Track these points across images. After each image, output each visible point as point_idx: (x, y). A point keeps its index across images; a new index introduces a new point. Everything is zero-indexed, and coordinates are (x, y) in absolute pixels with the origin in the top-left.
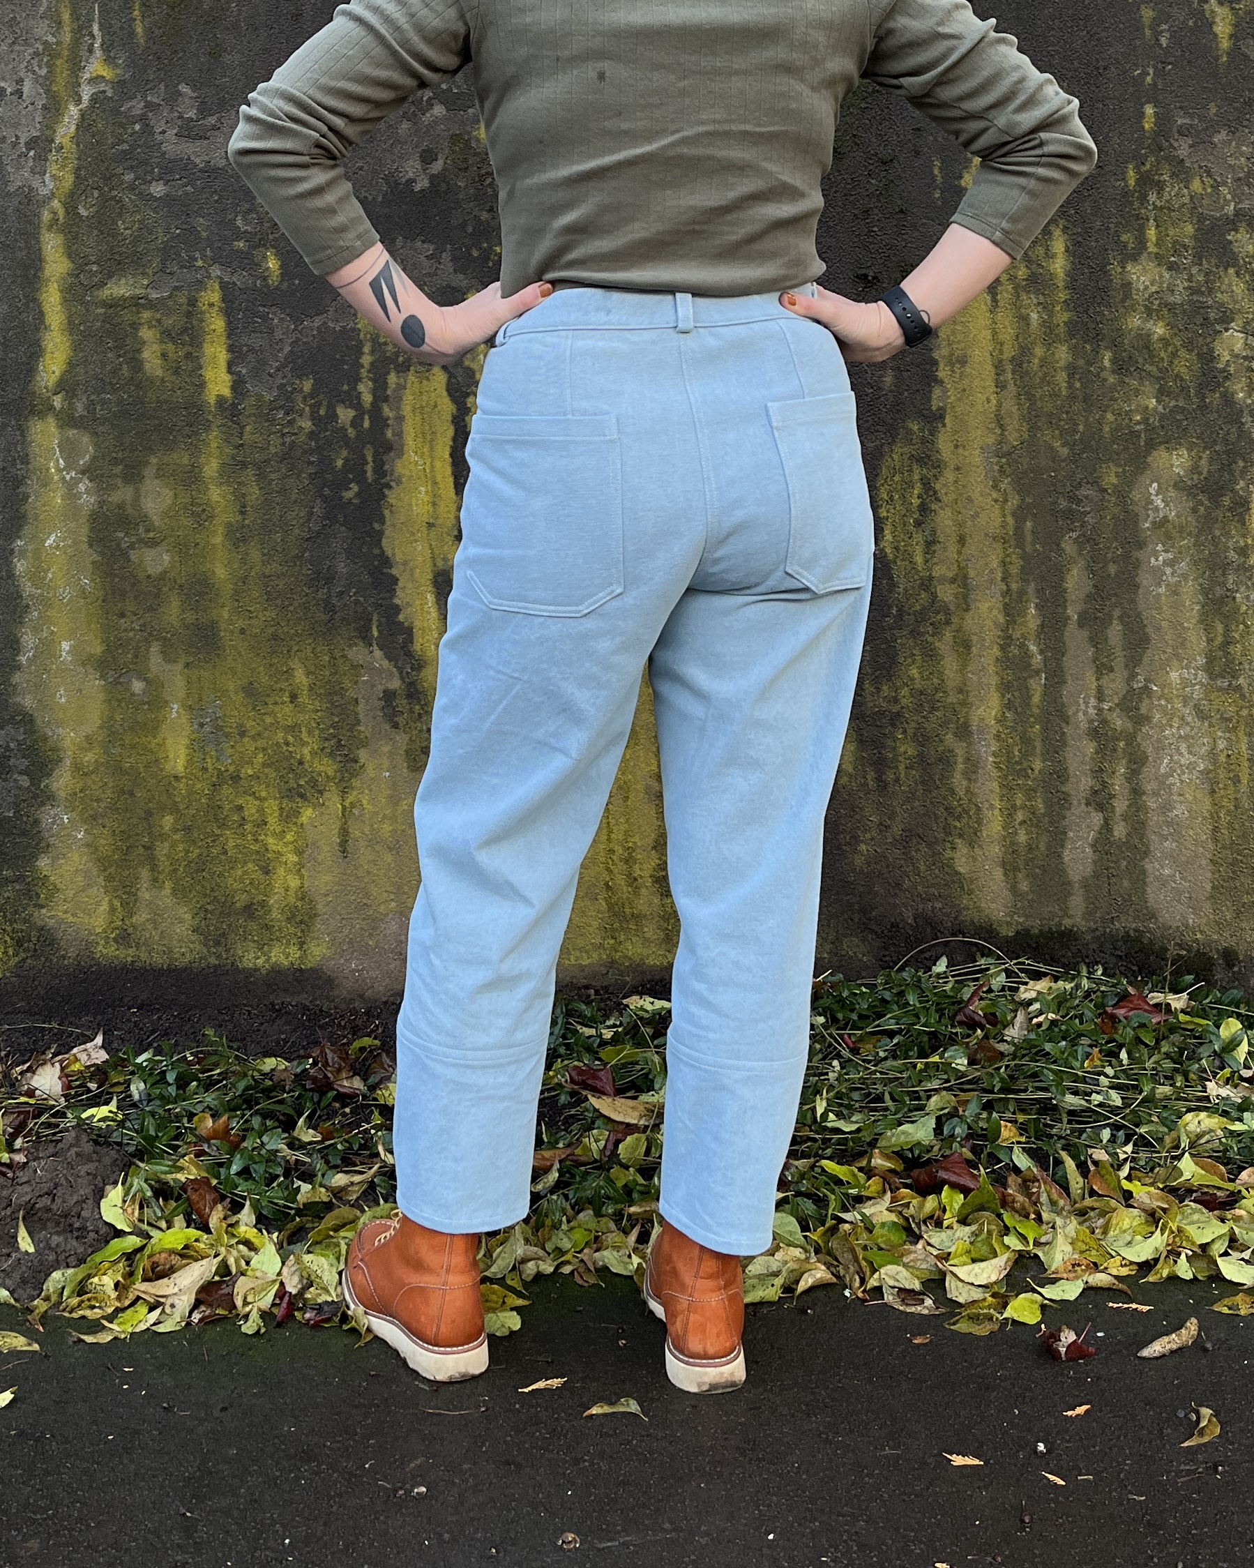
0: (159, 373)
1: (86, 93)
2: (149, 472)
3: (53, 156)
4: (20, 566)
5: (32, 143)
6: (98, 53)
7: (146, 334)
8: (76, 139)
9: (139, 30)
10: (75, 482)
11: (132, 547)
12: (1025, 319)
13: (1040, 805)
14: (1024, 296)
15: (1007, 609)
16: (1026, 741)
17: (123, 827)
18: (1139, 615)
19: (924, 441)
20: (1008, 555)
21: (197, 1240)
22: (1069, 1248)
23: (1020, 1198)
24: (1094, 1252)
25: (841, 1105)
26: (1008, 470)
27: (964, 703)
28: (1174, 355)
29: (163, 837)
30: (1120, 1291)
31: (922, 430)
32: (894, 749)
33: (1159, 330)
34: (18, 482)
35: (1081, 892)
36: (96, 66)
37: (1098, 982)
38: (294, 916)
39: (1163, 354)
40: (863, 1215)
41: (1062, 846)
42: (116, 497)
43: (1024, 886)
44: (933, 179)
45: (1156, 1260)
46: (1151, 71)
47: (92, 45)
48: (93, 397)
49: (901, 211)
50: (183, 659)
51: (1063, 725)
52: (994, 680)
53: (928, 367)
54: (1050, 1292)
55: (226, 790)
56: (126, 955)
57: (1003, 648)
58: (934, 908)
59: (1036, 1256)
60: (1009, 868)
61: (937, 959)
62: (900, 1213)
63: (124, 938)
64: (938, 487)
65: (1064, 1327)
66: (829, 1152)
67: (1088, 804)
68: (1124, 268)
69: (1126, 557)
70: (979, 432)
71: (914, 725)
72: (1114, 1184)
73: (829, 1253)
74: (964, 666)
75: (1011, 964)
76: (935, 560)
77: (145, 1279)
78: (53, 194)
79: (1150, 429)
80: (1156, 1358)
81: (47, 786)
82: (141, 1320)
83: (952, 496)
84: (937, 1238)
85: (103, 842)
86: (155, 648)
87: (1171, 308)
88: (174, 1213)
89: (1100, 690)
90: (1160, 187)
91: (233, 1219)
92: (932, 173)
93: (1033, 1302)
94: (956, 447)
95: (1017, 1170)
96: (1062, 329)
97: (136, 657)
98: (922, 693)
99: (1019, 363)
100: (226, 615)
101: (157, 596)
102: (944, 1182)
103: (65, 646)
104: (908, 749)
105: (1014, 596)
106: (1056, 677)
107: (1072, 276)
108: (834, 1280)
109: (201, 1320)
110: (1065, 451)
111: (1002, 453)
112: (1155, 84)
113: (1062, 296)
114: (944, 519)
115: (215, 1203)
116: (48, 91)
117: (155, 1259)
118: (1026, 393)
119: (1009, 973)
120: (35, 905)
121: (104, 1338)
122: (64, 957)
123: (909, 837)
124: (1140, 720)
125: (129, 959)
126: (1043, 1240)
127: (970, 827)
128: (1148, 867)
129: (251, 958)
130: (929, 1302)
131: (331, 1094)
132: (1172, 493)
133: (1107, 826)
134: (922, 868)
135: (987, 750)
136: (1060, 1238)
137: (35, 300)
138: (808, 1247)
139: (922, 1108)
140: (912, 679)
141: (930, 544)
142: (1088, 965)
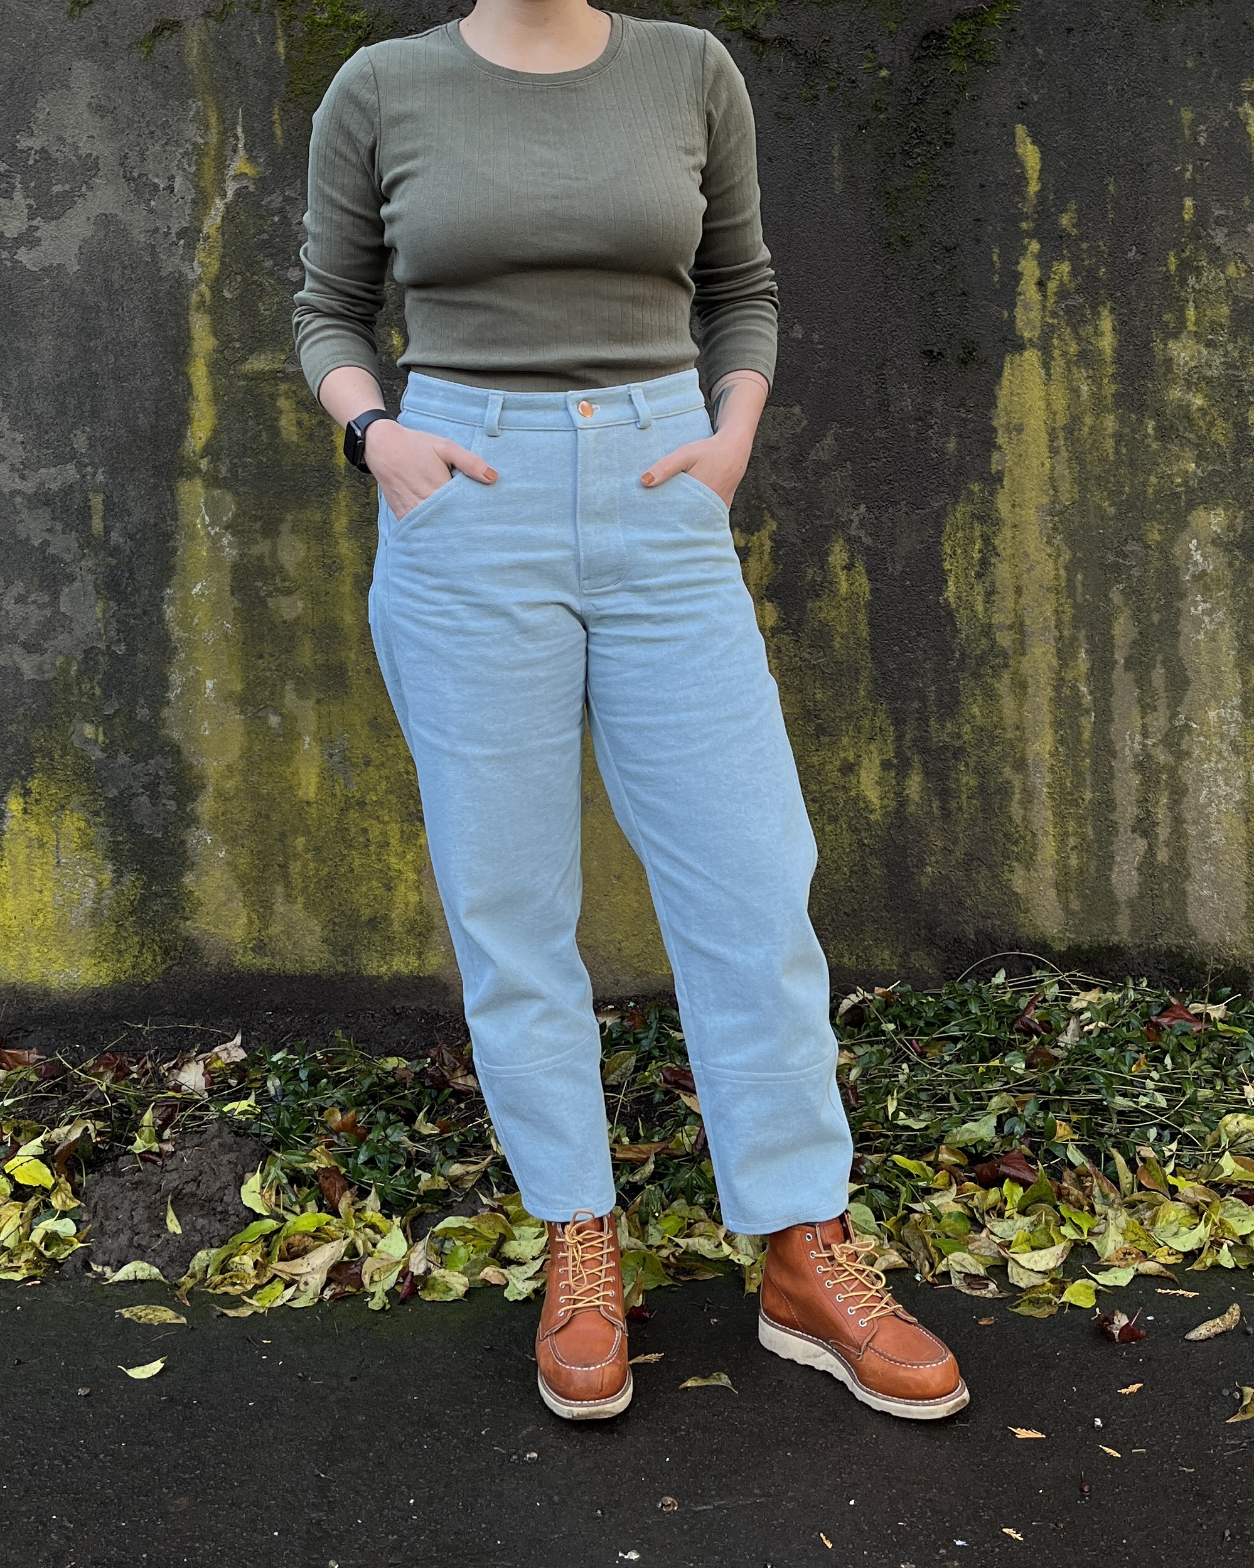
0: (295, 438)
1: (231, 188)
2: (285, 528)
3: (200, 245)
4: (169, 612)
5: (181, 234)
6: (241, 152)
7: (283, 403)
8: (221, 229)
9: (279, 132)
10: (219, 536)
11: (270, 594)
12: (1076, 391)
13: (1090, 831)
14: (1074, 369)
15: (1060, 653)
16: (1078, 773)
17: (260, 848)
18: (1180, 659)
19: (984, 501)
20: (1061, 605)
21: (328, 1224)
22: (1120, 1238)
23: (1075, 1192)
24: (1143, 1242)
25: (910, 1104)
26: (1061, 528)
27: (1020, 739)
28: (1212, 424)
29: (296, 856)
30: (1168, 1278)
31: (981, 491)
32: (957, 780)
33: (1199, 401)
34: (168, 536)
35: (1128, 911)
36: (239, 164)
37: (1143, 993)
38: (413, 928)
39: (1201, 423)
40: (931, 1205)
41: (1111, 870)
42: (256, 550)
43: (1075, 905)
44: (993, 265)
45: (1201, 1250)
46: (1190, 167)
47: (236, 145)
48: (236, 461)
49: (964, 293)
50: (316, 695)
51: (1111, 759)
52: (1048, 718)
53: (988, 434)
54: (1105, 1279)
55: (353, 815)
56: (263, 963)
57: (1057, 688)
58: (993, 925)
59: (1090, 1244)
60: (1062, 889)
61: (997, 971)
62: (965, 1204)
63: (260, 948)
64: (996, 542)
65: (1117, 1312)
66: (899, 1147)
67: (1133, 831)
68: (1166, 345)
69: (1168, 606)
70: (1034, 493)
71: (975, 758)
72: (1160, 1178)
73: (901, 1240)
74: (1021, 706)
75: (1064, 976)
76: (994, 609)
77: (281, 1259)
78: (201, 279)
79: (1190, 491)
80: (1201, 1341)
81: (192, 810)
82: (278, 1296)
83: (1009, 551)
84: (1000, 1228)
85: (242, 861)
86: (290, 686)
87: (1209, 381)
88: (307, 1199)
89: (1144, 726)
90: (1198, 271)
91: (359, 1205)
92: (991, 259)
93: (1088, 1287)
94: (1013, 506)
95: (1071, 1166)
96: (1110, 400)
97: (273, 694)
98: (982, 730)
99: (1070, 430)
100: (353, 657)
101: (291, 639)
102: (1005, 1176)
103: (209, 684)
104: (969, 780)
105: (1067, 642)
106: (1105, 716)
107: (1119, 352)
108: (906, 1265)
109: (331, 1297)
110: (1112, 510)
111: (1055, 511)
112: (1193, 179)
113: (1110, 370)
114: (1002, 572)
115: (344, 1189)
116: (196, 187)
117: (291, 1240)
118: (1078, 458)
119: (1062, 984)
120: (181, 918)
121: (246, 1312)
122: (206, 965)
123: (970, 862)
124: (1181, 755)
125: (265, 967)
126: (1096, 1230)
127: (1026, 852)
128: (1189, 888)
129: (375, 966)
130: (992, 1286)
131: (447, 1091)
132: (1210, 549)
133: (1151, 851)
134: (983, 889)
135: (1042, 782)
136: (1112, 1229)
137: (185, 375)
138: (882, 1235)
139: (983, 1108)
140: (974, 717)
141: (989, 594)
142: (1134, 978)
